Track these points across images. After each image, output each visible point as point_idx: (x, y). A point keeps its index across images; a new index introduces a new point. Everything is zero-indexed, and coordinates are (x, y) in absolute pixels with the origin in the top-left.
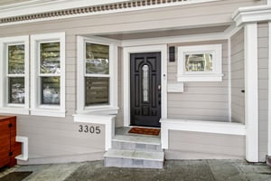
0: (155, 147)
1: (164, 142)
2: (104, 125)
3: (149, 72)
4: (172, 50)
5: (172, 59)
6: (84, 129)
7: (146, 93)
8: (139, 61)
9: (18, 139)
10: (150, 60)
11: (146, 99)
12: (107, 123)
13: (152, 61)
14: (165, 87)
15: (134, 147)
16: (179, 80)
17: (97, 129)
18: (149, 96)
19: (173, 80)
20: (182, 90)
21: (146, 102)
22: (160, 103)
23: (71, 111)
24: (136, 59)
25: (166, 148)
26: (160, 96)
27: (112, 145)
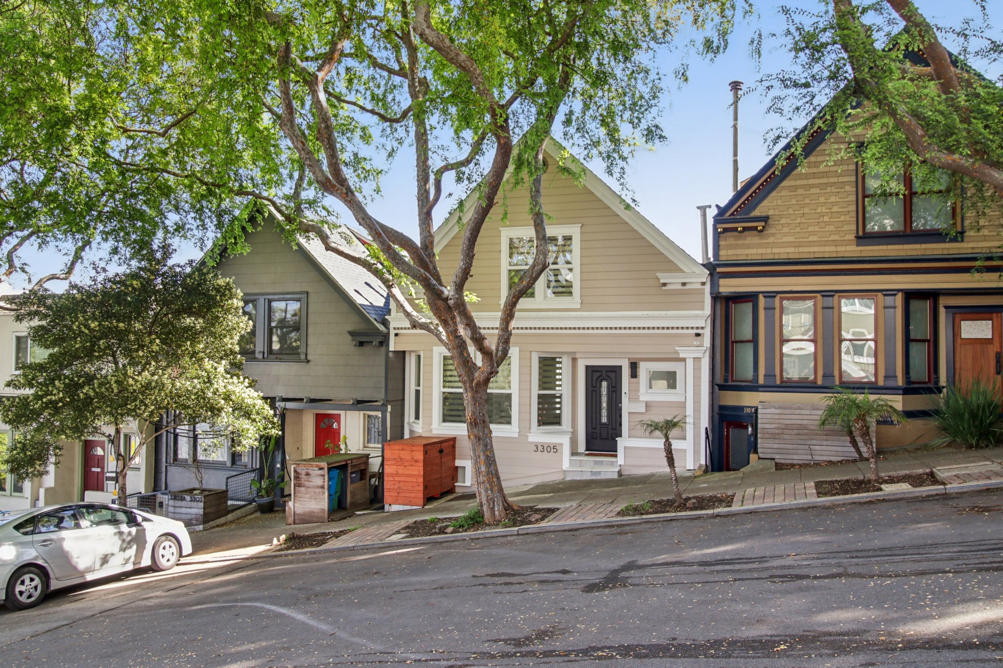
0: (612, 463)
1: (621, 459)
2: (561, 445)
3: (608, 388)
4: (634, 366)
5: (634, 374)
6: (540, 448)
7: (604, 413)
8: (596, 375)
9: (458, 463)
10: (608, 374)
11: (604, 420)
12: (565, 441)
13: (612, 375)
14: (626, 406)
15: (592, 464)
16: (641, 399)
17: (554, 449)
18: (608, 417)
19: (634, 398)
20: (643, 410)
21: (604, 424)
22: (621, 425)
23: (524, 430)
24: (593, 371)
25: (622, 463)
26: (621, 416)
27: (570, 463)
